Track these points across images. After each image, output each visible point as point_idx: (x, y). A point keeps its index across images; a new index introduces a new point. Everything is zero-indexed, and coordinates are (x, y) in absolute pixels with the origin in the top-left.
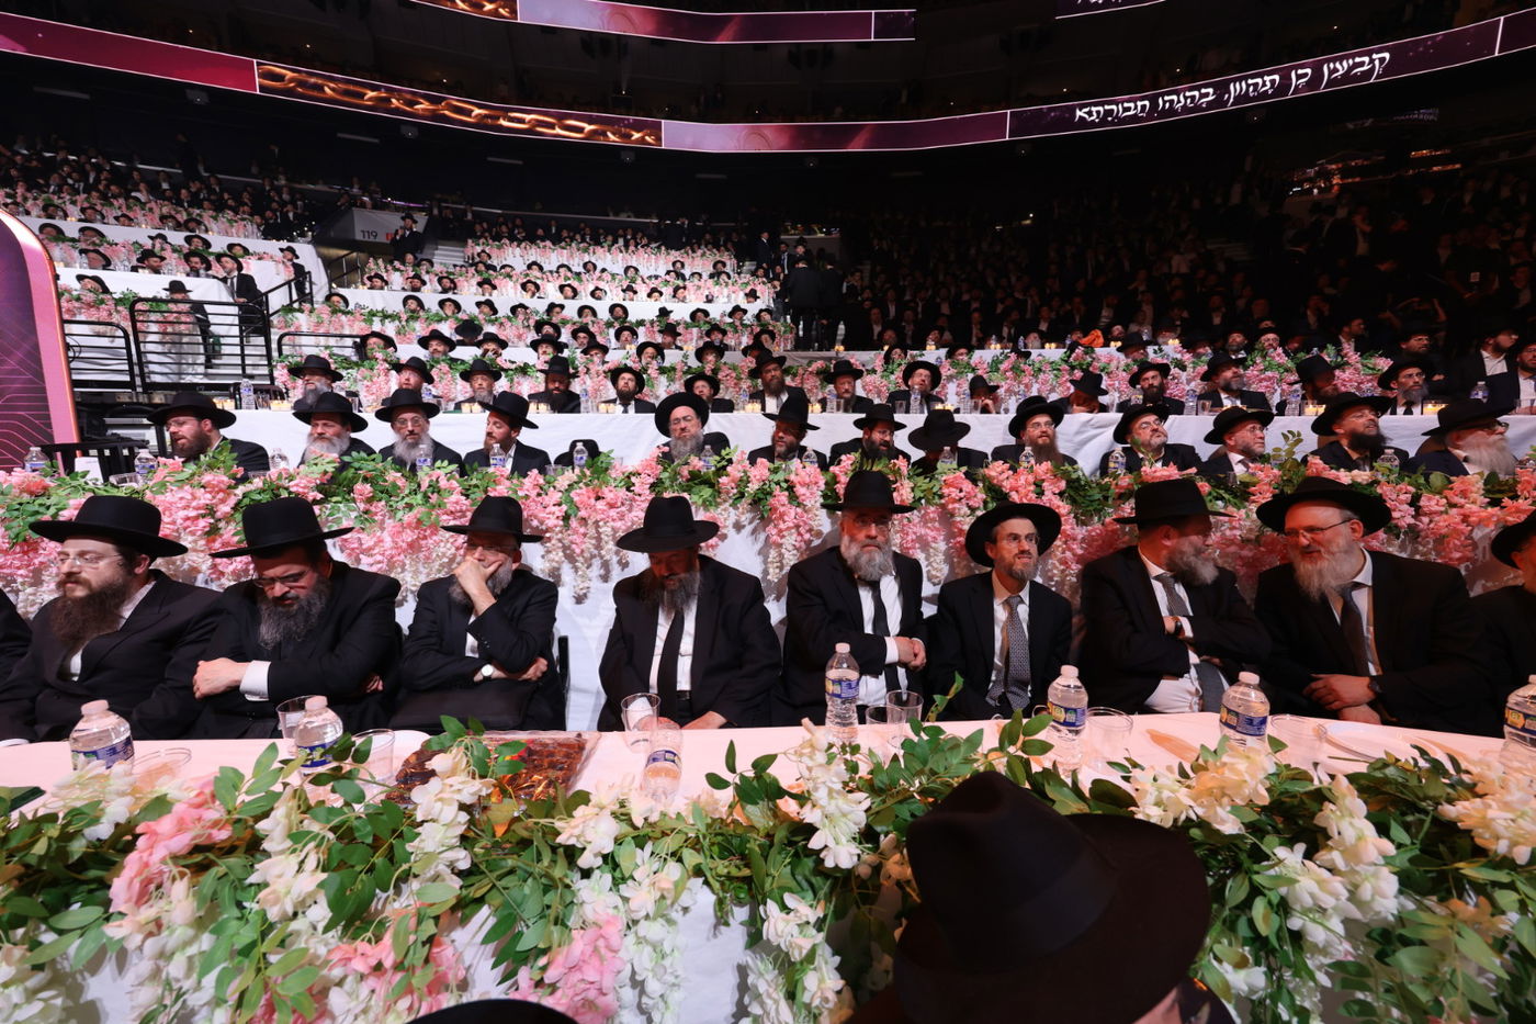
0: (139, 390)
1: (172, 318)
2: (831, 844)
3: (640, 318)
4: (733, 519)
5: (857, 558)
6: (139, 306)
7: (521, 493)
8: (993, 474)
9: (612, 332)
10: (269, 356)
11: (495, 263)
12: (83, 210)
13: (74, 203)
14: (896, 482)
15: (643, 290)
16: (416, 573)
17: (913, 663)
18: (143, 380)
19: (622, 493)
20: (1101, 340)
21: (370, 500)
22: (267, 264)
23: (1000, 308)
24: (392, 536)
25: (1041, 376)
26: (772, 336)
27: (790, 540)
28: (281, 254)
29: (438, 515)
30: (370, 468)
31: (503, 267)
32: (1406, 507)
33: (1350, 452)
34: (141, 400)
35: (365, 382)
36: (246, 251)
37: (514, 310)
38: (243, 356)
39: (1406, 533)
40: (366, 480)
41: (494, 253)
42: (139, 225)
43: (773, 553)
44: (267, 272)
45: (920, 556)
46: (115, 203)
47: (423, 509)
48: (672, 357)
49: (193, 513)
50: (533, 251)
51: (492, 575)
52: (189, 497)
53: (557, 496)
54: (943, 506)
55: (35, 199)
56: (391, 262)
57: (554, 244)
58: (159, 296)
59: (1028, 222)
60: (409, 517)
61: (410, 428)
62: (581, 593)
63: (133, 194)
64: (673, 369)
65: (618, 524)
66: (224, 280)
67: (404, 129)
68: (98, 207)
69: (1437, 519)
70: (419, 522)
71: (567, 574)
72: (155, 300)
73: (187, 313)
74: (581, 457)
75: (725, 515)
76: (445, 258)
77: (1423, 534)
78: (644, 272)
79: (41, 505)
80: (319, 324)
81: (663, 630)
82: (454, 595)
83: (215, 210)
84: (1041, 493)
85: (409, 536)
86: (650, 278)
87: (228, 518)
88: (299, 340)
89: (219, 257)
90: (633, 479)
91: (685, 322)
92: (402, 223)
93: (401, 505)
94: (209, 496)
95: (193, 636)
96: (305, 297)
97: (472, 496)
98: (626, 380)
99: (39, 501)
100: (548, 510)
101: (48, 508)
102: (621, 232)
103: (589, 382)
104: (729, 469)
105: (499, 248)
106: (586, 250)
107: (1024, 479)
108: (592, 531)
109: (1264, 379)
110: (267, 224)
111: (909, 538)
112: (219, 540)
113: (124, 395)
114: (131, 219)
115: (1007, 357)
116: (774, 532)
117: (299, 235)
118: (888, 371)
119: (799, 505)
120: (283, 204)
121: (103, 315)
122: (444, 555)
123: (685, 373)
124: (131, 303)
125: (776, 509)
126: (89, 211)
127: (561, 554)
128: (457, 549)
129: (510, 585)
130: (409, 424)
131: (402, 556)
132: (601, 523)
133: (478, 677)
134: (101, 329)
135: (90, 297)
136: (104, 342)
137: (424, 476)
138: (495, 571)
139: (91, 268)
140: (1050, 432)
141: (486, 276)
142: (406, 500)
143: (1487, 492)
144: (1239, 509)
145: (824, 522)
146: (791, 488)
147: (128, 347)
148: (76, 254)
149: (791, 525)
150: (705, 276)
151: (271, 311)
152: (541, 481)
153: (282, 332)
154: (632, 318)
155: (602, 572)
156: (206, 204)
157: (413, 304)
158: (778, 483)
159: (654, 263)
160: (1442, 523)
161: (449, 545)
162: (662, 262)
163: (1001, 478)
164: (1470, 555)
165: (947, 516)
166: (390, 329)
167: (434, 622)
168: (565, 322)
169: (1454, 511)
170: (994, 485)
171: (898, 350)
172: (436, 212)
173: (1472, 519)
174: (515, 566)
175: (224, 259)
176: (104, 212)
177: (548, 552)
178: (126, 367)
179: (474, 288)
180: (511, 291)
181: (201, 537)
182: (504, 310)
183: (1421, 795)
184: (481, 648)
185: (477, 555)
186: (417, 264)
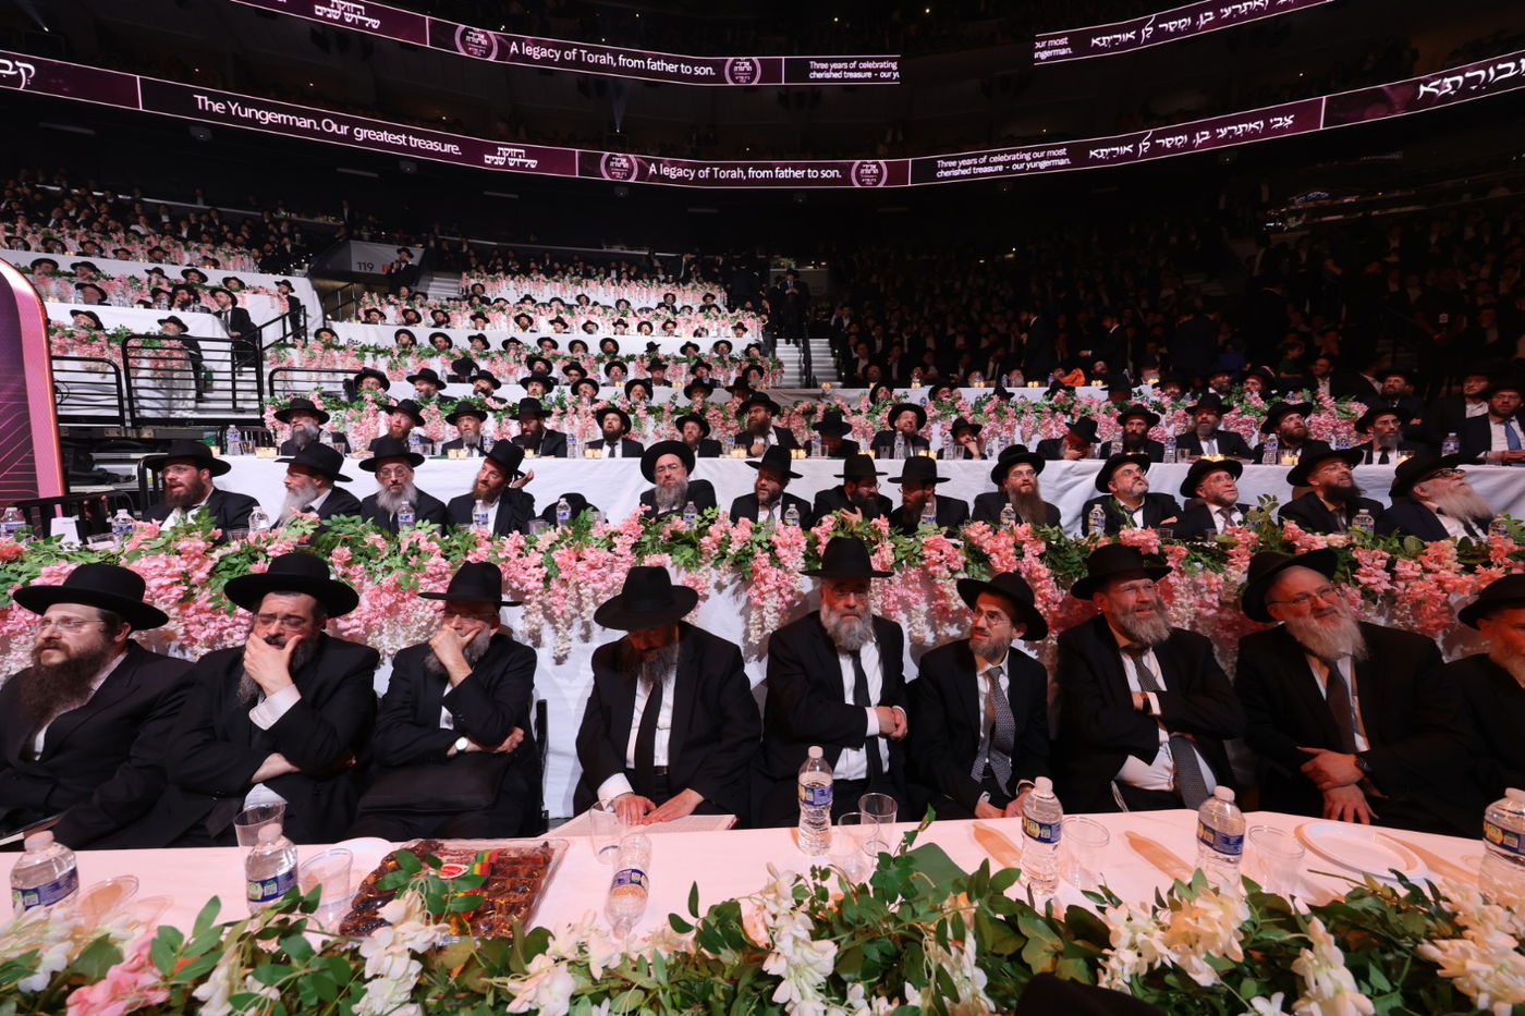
0: (128, 424)
1: (164, 354)
2: (796, 998)
3: (630, 353)
4: (715, 579)
5: (836, 627)
6: (132, 343)
7: (501, 556)
8: (973, 534)
9: (602, 366)
10: (260, 391)
11: (489, 296)
12: (82, 244)
13: (73, 236)
14: (876, 543)
15: (633, 323)
16: (393, 636)
17: (894, 734)
18: (132, 415)
19: (604, 554)
20: (1083, 379)
21: (348, 564)
22: (263, 298)
23: (984, 343)
24: (370, 600)
25: (1024, 418)
26: (761, 371)
27: (772, 602)
28: (276, 288)
29: (417, 579)
30: (349, 531)
31: (497, 300)
32: (1381, 572)
33: (1326, 503)
34: (129, 435)
35: (354, 423)
36: (242, 285)
37: (505, 344)
38: (234, 390)
39: (1382, 598)
40: (345, 542)
41: (489, 286)
42: (137, 259)
43: (754, 615)
44: (262, 306)
45: (901, 618)
46: (114, 237)
47: (403, 572)
48: (661, 395)
49: (166, 582)
50: (527, 284)
51: (470, 644)
52: (164, 565)
53: (538, 558)
54: (924, 568)
55: (35, 232)
56: (386, 296)
57: (547, 277)
58: (152, 332)
59: (1011, 256)
60: (388, 580)
61: (393, 479)
62: (562, 654)
63: (133, 227)
64: (661, 409)
65: (599, 585)
66: (218, 314)
67: (403, 165)
68: (97, 241)
69: (1412, 584)
70: (398, 586)
71: (547, 635)
72: (148, 336)
73: (180, 349)
74: (564, 514)
75: (706, 577)
76: (439, 290)
77: (1400, 598)
78: (635, 305)
79: (13, 571)
80: (312, 359)
81: (641, 703)
82: (430, 665)
83: (213, 243)
84: (1021, 555)
85: (387, 600)
86: (641, 310)
87: (204, 584)
88: (290, 375)
89: (214, 291)
90: (615, 540)
91: (675, 358)
92: (397, 257)
93: (380, 567)
94: (184, 563)
95: (161, 711)
96: (299, 331)
97: (452, 558)
98: (612, 420)
99: (11, 567)
100: (528, 572)
101: (20, 574)
102: (613, 264)
103: (577, 421)
104: (711, 529)
105: (494, 280)
106: (578, 283)
107: (1004, 541)
108: (572, 593)
109: (1242, 423)
110: (264, 258)
111: (891, 600)
112: (194, 606)
113: (112, 431)
114: (129, 253)
115: (990, 399)
116: (756, 593)
117: (296, 267)
118: (872, 412)
119: (780, 566)
120: (281, 236)
121: (95, 351)
122: (422, 618)
123: (672, 413)
124: (124, 339)
125: (757, 571)
126: (88, 245)
127: (541, 616)
128: (436, 611)
129: (488, 652)
130: (393, 474)
131: (380, 619)
132: (582, 585)
133: (452, 751)
134: (93, 365)
135: (83, 334)
136: (96, 378)
137: (406, 536)
138: (473, 639)
139: (86, 303)
140: (1032, 481)
141: (479, 309)
142: (386, 562)
143: (1461, 557)
144: (1217, 572)
145: (806, 585)
146: (772, 549)
147: (119, 383)
148: (72, 287)
149: (772, 587)
150: (696, 308)
151: (264, 345)
152: (523, 543)
153: (274, 367)
154: (622, 353)
155: (583, 632)
156: (205, 237)
157: (405, 338)
158: (759, 544)
159: (644, 296)
160: (1419, 589)
161: (427, 609)
162: (653, 295)
163: (982, 538)
164: (1445, 621)
165: (928, 579)
166: (382, 365)
167: (409, 693)
168: (556, 357)
169: (1429, 577)
170: (974, 546)
171: (884, 388)
172: (432, 244)
173: (1448, 585)
174: (493, 632)
175: (218, 294)
176: (103, 245)
177: (528, 613)
178: (116, 402)
179: (468, 322)
180: (504, 324)
181: (175, 605)
182: (496, 345)
183: (1400, 932)
184: (455, 720)
185: (454, 624)
186: (411, 298)
